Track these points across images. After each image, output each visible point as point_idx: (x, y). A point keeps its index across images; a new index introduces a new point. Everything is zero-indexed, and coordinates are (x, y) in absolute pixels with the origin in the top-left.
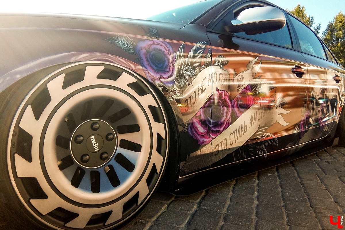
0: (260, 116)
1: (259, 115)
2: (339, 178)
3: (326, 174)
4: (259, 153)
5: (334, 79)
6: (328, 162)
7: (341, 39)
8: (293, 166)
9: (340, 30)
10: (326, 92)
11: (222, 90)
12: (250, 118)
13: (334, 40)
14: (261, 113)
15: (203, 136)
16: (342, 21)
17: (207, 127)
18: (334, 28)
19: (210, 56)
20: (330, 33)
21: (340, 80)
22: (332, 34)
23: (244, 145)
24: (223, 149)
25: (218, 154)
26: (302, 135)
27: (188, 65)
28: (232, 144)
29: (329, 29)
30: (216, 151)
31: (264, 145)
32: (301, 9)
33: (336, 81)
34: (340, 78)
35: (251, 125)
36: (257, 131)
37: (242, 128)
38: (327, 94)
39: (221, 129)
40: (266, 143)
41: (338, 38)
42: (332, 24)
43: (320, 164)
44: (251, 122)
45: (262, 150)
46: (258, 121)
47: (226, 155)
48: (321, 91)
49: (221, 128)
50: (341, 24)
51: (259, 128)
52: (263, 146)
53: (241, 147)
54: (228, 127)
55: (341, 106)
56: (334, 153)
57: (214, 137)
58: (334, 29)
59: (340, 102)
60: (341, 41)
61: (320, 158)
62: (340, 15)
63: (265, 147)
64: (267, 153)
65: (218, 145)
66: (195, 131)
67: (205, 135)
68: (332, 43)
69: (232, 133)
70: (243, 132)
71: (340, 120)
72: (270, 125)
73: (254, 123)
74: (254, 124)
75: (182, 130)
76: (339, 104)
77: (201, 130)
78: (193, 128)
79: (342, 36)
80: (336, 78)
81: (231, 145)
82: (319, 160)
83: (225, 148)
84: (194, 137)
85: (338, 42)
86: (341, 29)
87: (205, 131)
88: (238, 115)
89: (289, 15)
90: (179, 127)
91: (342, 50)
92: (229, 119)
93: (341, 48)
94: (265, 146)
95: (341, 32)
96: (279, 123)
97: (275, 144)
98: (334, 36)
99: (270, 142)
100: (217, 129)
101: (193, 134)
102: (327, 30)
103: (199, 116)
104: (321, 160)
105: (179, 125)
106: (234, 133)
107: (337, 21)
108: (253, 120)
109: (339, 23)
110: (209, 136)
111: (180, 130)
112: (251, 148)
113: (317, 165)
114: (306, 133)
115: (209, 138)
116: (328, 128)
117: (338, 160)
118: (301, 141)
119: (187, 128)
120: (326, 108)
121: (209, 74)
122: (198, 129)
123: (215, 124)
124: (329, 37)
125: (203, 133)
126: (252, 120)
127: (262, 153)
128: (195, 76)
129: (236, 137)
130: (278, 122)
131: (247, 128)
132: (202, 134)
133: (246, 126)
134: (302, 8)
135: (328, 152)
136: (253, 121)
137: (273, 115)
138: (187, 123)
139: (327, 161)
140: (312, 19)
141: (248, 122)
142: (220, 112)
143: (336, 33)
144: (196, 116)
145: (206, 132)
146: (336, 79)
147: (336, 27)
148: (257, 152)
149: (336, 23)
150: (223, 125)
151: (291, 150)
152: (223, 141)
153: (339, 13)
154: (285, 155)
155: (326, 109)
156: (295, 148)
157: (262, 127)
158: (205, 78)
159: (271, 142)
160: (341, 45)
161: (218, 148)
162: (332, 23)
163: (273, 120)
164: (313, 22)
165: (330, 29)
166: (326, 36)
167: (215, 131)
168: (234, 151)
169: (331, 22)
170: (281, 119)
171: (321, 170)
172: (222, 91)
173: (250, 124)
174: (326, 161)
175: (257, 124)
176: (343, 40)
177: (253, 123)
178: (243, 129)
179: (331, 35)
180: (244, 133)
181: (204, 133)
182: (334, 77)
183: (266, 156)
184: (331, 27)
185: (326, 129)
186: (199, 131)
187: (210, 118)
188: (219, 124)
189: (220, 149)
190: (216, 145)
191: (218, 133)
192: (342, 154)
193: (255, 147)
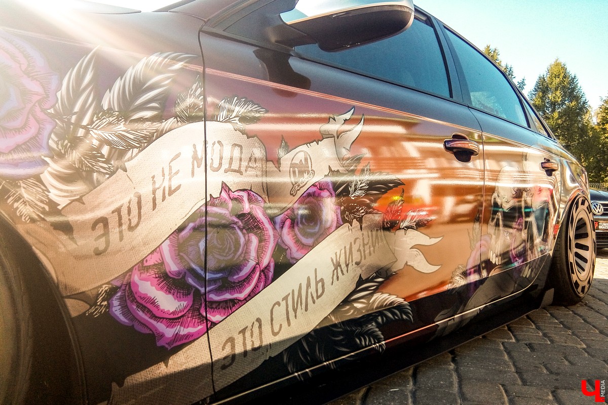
0: (361, 254)
1: (359, 250)
2: (553, 392)
3: (524, 382)
4: (363, 343)
5: (543, 168)
6: (530, 346)
7: (559, 105)
8: (454, 360)
9: (556, 89)
10: (525, 194)
11: (241, 190)
12: (332, 260)
13: (547, 107)
14: (364, 246)
15: (172, 320)
16: (559, 75)
17: (189, 294)
18: (547, 85)
19: (200, 95)
20: (541, 93)
21: (554, 170)
22: (543, 96)
23: (315, 330)
24: (249, 348)
25: (231, 364)
26: (472, 290)
27: (112, 115)
28: (278, 333)
29: (538, 88)
30: (225, 358)
31: (374, 324)
32: (492, 52)
33: (546, 171)
34: (554, 166)
35: (335, 277)
36: (355, 292)
37: (309, 285)
38: (529, 199)
39: (242, 296)
40: (380, 318)
41: (554, 104)
42: (544, 80)
43: (515, 354)
44: (336, 269)
45: (371, 334)
46: (355, 265)
47: (260, 362)
48: (514, 193)
49: (241, 292)
50: (558, 80)
51: (360, 282)
52: (372, 326)
53: (307, 337)
54: (265, 287)
55: (558, 222)
56: (545, 323)
57: (215, 318)
58: (547, 88)
59: (554, 216)
60: (559, 108)
61: (515, 336)
62: (557, 64)
63: (377, 327)
64: (384, 341)
65: (231, 340)
66: (144, 308)
67: (182, 316)
68: (544, 112)
69: (278, 303)
70: (313, 297)
71: (555, 251)
72: (389, 274)
73: (345, 271)
74: (343, 274)
75: (85, 313)
76: (553, 220)
77: (168, 303)
78: (134, 300)
79: (560, 99)
80: (547, 165)
81: (275, 334)
82: (514, 340)
83: (257, 345)
84: (138, 328)
85: (553, 111)
86: (558, 88)
87: (182, 307)
88: (296, 254)
89: (446, 30)
90: (69, 302)
91: (561, 125)
92: (268, 265)
93: (560, 121)
94: (378, 325)
95: (558, 93)
96: (413, 267)
97: (404, 317)
98: (547, 101)
99: (390, 315)
100: (228, 296)
101: (134, 318)
102: (536, 90)
103: (155, 265)
104: (518, 340)
105: (69, 297)
106: (283, 303)
107: (552, 74)
108: (340, 266)
109: (555, 77)
110: (199, 318)
111: (74, 314)
112: (340, 333)
113: (506, 357)
114: (481, 286)
115: (200, 323)
116: (532, 271)
117: (552, 341)
118: (471, 302)
119: (105, 303)
120: (525, 228)
121: (194, 146)
122: (153, 302)
123: (219, 284)
124: (539, 101)
125: (173, 313)
126: (337, 265)
127: (370, 341)
128: (137, 147)
129: (291, 313)
130: (409, 265)
131: (323, 286)
132: (172, 316)
133: (322, 280)
134: (494, 52)
135: (534, 319)
136: (341, 268)
137: (397, 248)
138: (105, 288)
139: (530, 344)
140: (511, 70)
141: (326, 273)
142: (237, 249)
143: (550, 96)
144: (145, 264)
145: (185, 307)
146: (546, 167)
147: (550, 84)
148: (358, 341)
149: (551, 78)
150: (249, 283)
151: (446, 327)
152: (249, 328)
153: (555, 60)
154: (433, 338)
155: (527, 230)
156: (456, 320)
157: (367, 281)
158: (178, 156)
159: (394, 314)
160: (559, 115)
161: (233, 347)
162: (544, 78)
163: (396, 261)
164: (512, 75)
165: (540, 88)
166: (534, 100)
167: (219, 303)
168: (286, 350)
169: (542, 76)
170: (419, 257)
171: (513, 369)
172: (241, 193)
173: (333, 275)
174: (528, 342)
175: (353, 275)
176: (562, 106)
177: (342, 271)
178: (312, 289)
179: (543, 98)
180: (315, 298)
181: (180, 311)
182: (542, 163)
183: (382, 349)
184: (543, 85)
185: (527, 272)
186: (158, 307)
187: (200, 267)
188: (234, 283)
189: (239, 349)
190: (224, 339)
191: (231, 306)
192: (561, 323)
193: (348, 330)
